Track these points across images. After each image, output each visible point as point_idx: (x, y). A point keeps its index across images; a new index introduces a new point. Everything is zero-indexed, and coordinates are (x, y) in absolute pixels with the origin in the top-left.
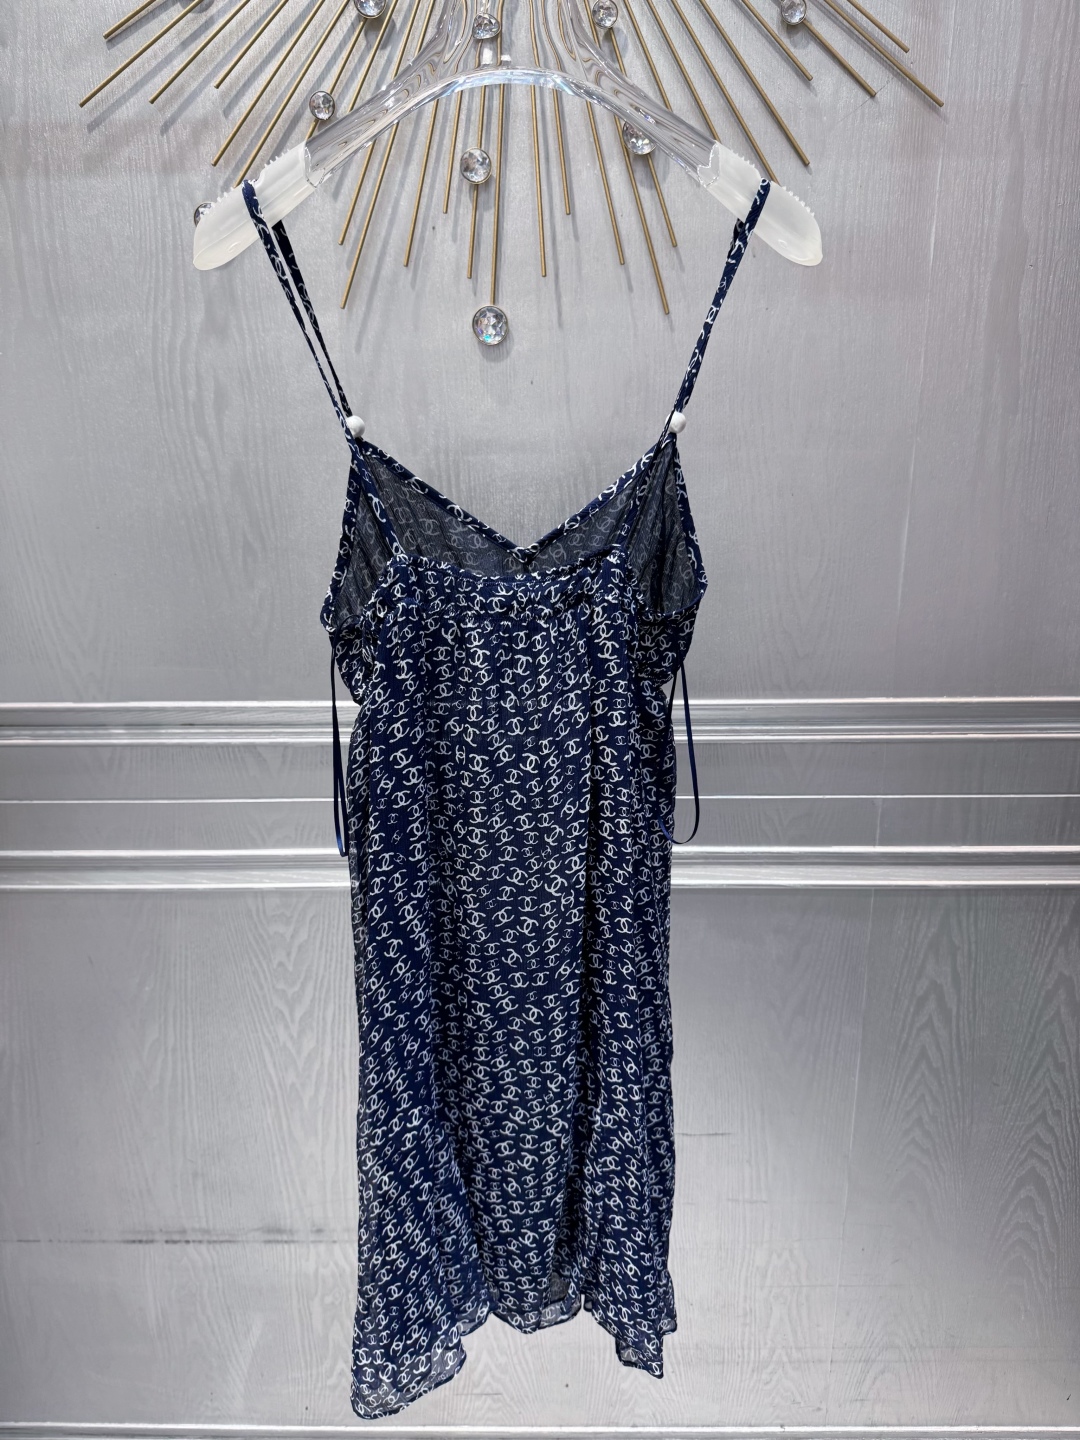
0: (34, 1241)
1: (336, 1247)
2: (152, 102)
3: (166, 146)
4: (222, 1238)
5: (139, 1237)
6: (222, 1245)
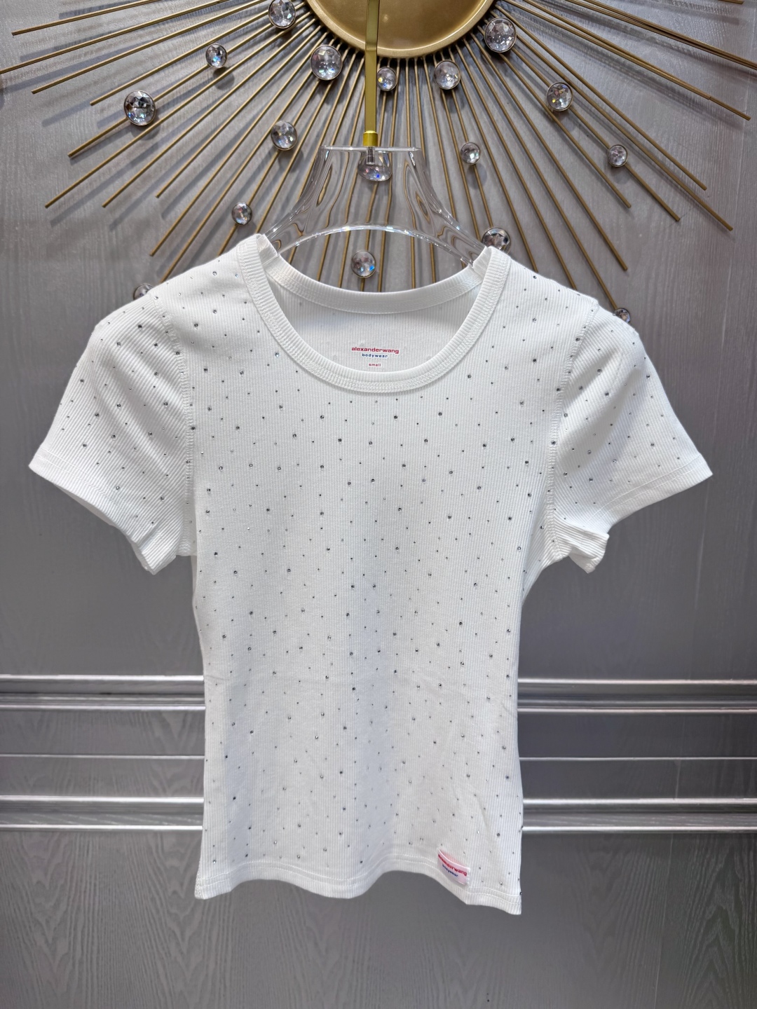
2: (105, 206)
3: (114, 239)
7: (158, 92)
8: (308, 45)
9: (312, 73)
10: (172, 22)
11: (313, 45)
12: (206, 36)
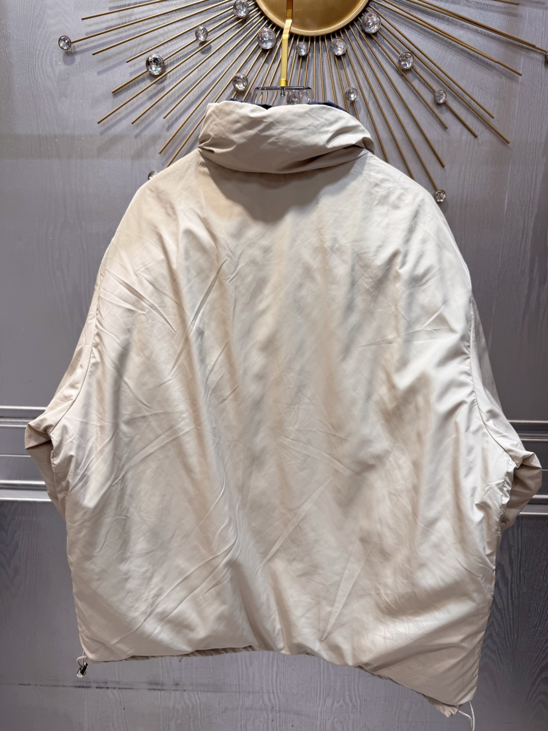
0: (28, 685)
1: (185, 694)
2: (133, 123)
4: (125, 687)
5: (83, 685)
6: (126, 690)
7: (167, 55)
8: (257, 27)
9: (258, 45)
10: (176, 13)
11: (259, 27)
12: (196, 22)
